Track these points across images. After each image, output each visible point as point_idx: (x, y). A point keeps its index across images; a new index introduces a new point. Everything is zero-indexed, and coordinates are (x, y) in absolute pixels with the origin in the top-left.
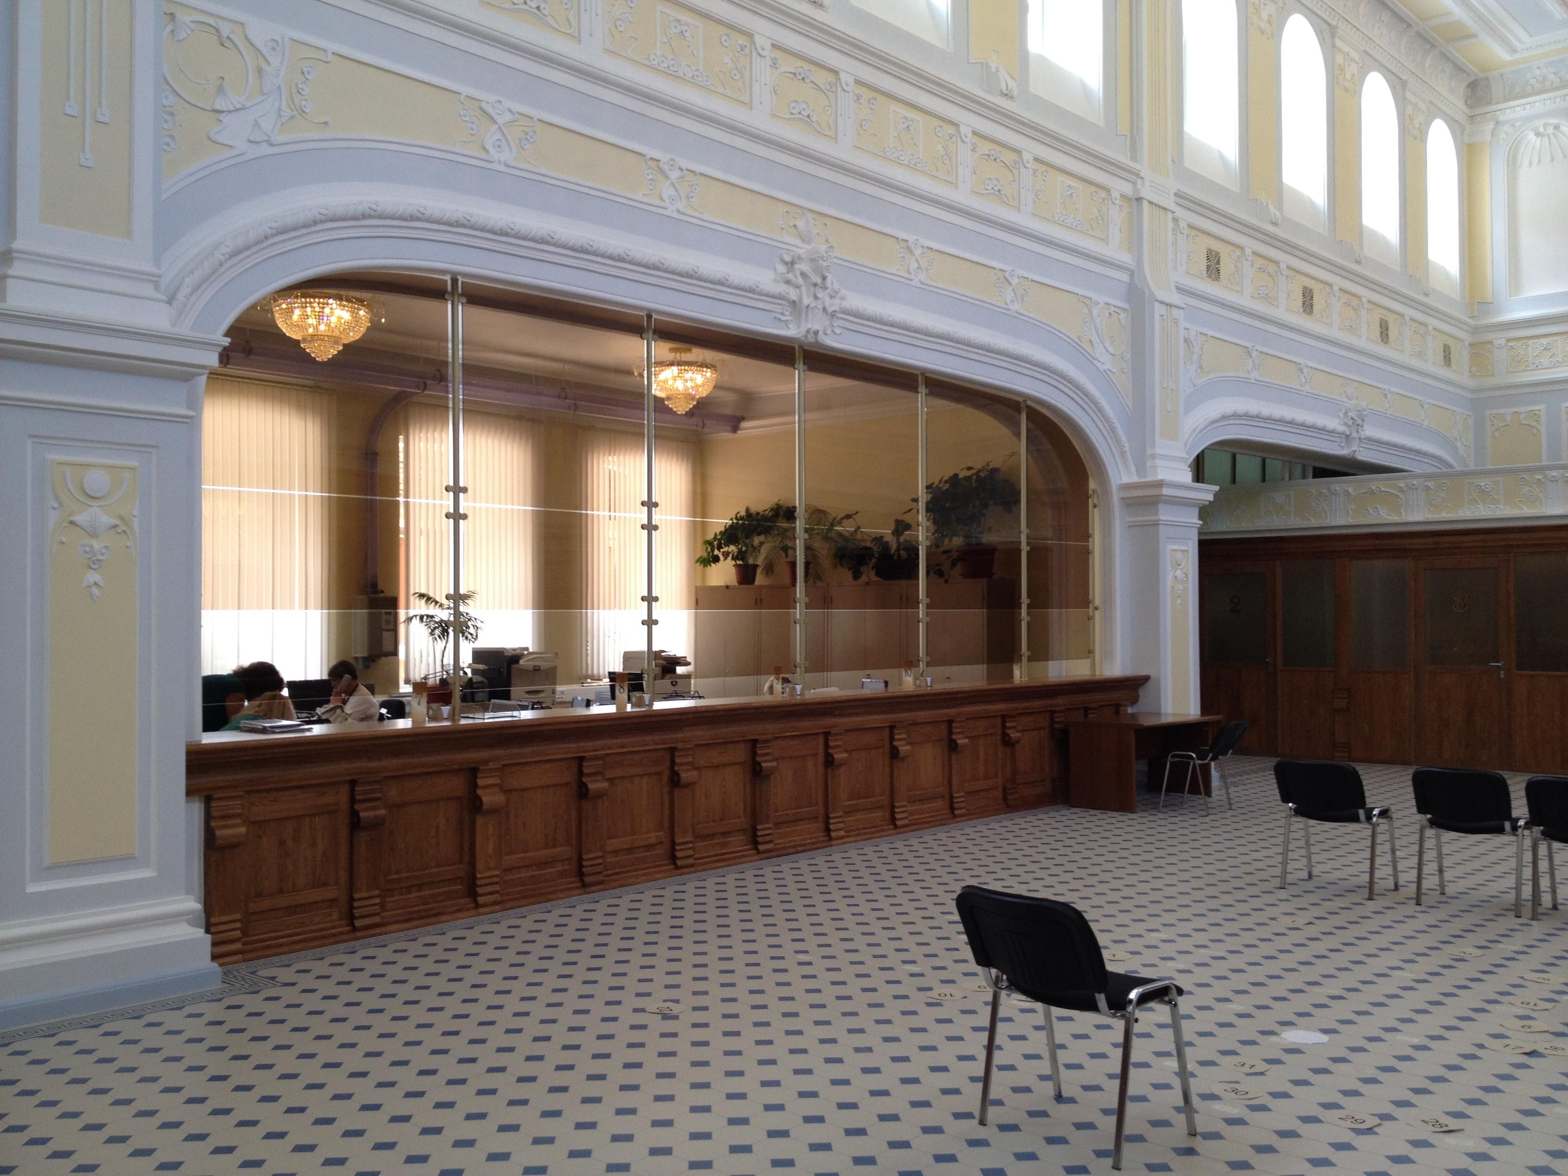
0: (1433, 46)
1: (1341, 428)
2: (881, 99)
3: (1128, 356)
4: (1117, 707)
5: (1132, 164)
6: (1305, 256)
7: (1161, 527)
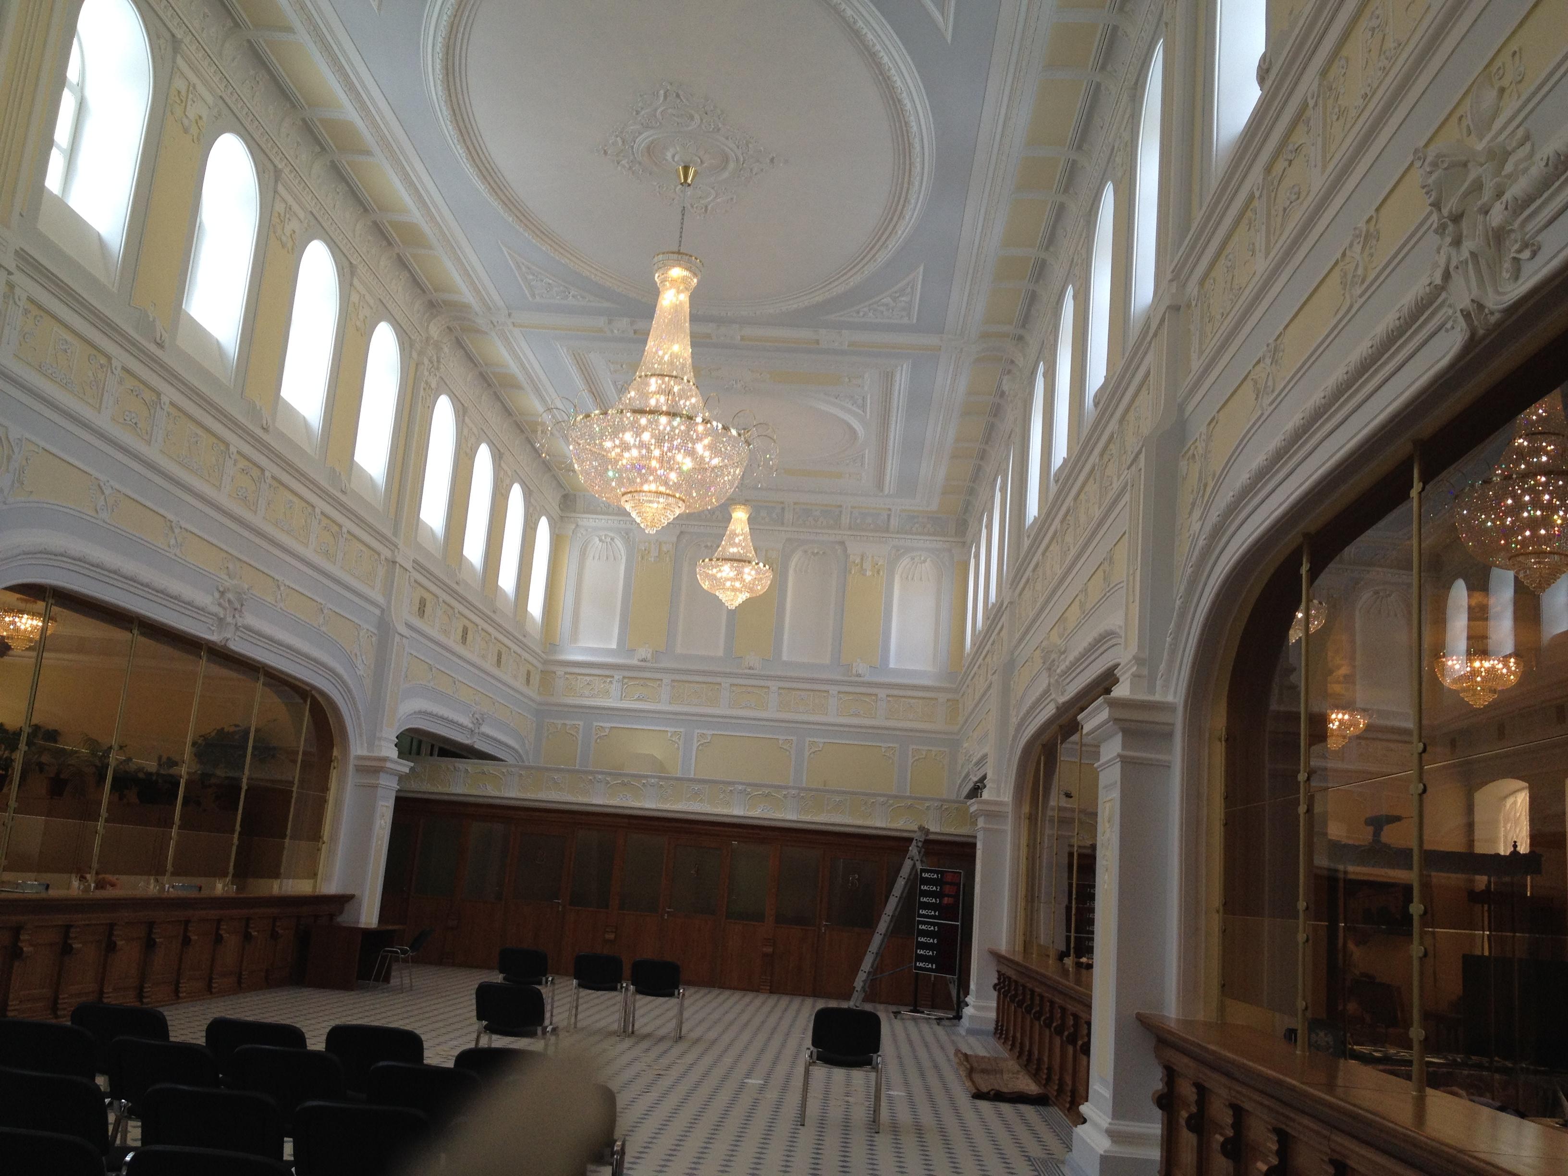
0: (522, 431)
1: (470, 725)
2: (281, 488)
3: (372, 666)
4: (332, 916)
5: (394, 539)
6: (468, 605)
7: (379, 789)
